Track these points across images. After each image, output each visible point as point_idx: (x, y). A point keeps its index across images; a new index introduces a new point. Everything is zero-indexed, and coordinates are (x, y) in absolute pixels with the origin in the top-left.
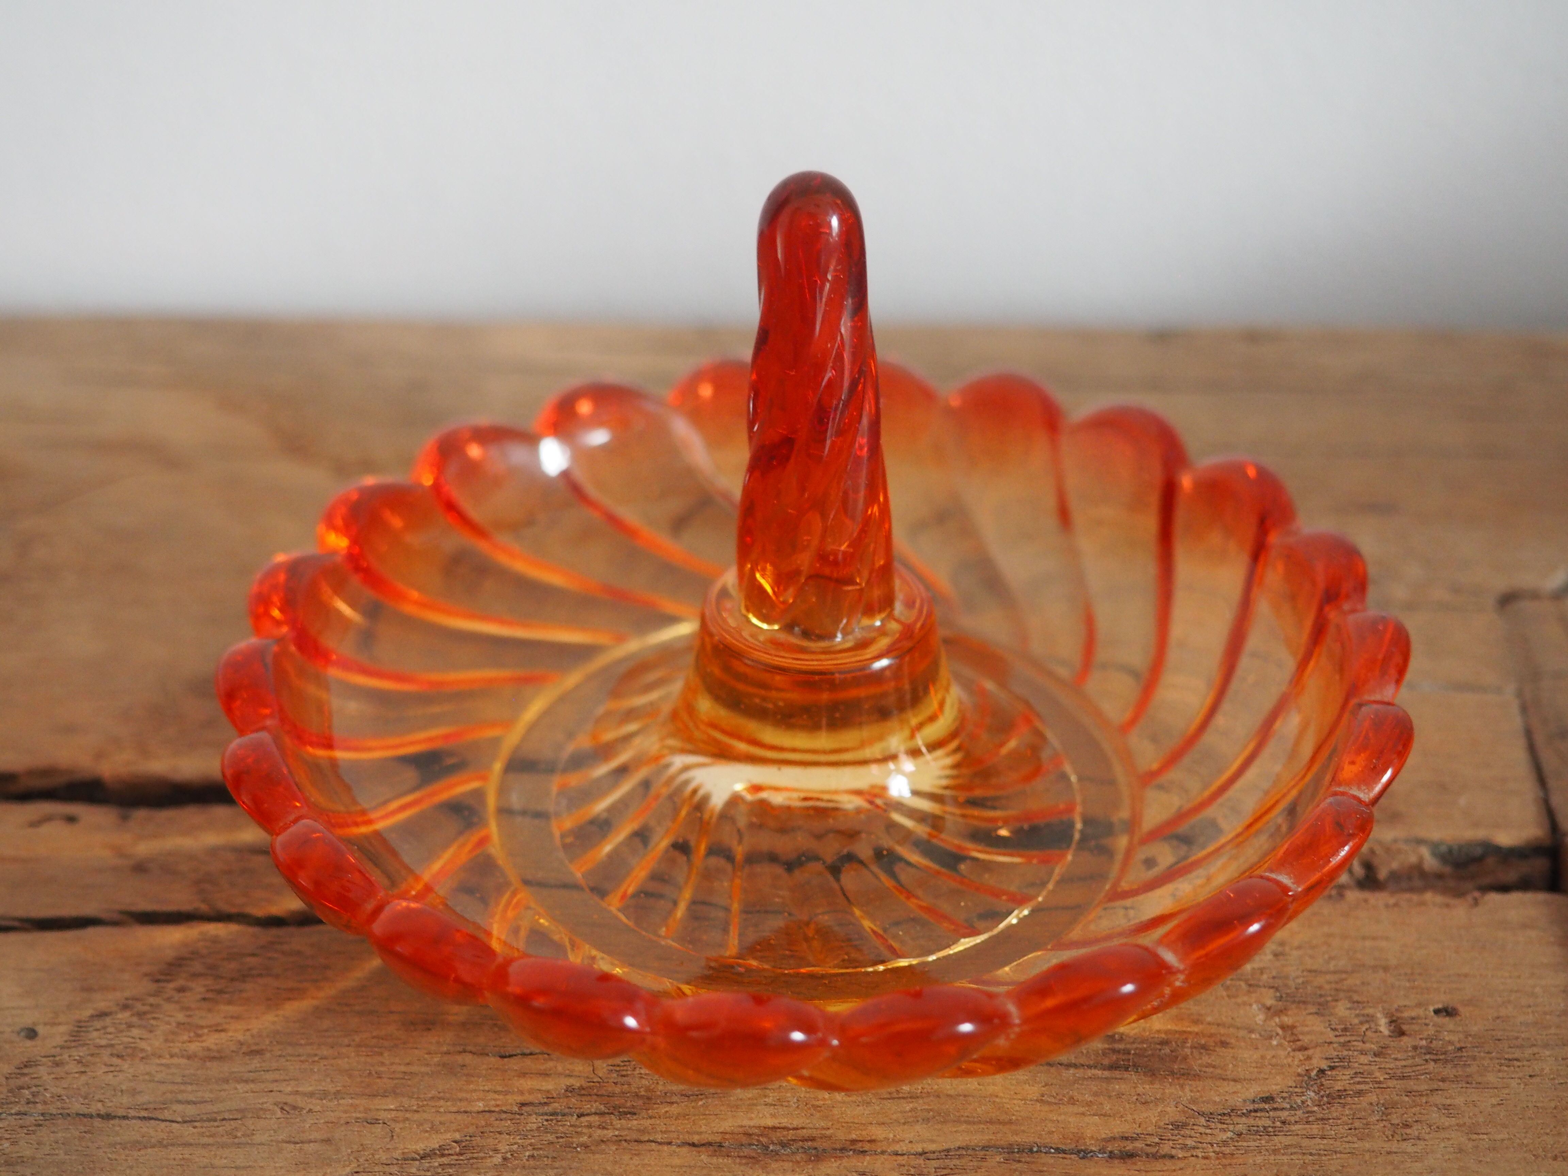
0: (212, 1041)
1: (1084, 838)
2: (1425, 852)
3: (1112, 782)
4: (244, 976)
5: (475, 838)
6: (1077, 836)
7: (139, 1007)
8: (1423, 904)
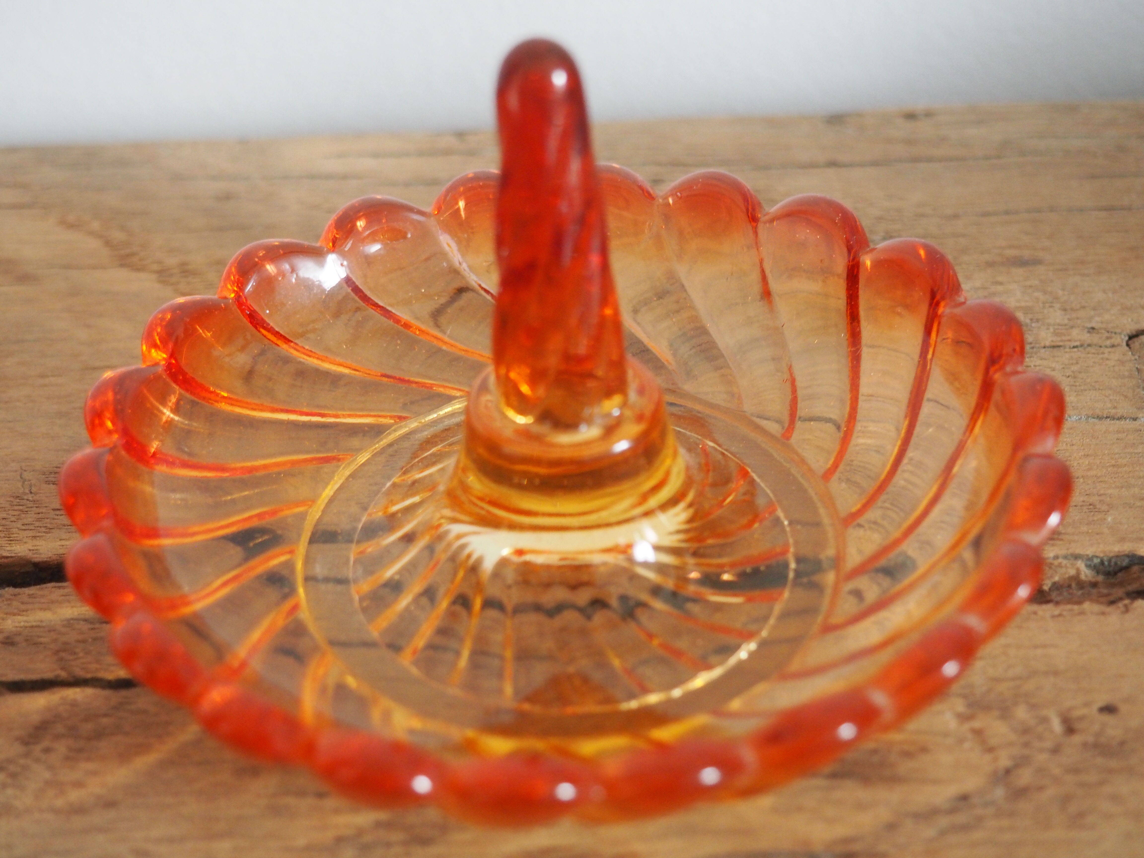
0: (74, 796)
1: (798, 574)
2: (1081, 565)
3: (818, 524)
4: (99, 735)
5: (287, 605)
6: (791, 575)
7: (12, 768)
8: (1082, 613)
